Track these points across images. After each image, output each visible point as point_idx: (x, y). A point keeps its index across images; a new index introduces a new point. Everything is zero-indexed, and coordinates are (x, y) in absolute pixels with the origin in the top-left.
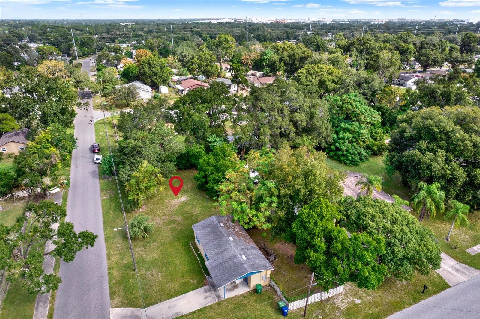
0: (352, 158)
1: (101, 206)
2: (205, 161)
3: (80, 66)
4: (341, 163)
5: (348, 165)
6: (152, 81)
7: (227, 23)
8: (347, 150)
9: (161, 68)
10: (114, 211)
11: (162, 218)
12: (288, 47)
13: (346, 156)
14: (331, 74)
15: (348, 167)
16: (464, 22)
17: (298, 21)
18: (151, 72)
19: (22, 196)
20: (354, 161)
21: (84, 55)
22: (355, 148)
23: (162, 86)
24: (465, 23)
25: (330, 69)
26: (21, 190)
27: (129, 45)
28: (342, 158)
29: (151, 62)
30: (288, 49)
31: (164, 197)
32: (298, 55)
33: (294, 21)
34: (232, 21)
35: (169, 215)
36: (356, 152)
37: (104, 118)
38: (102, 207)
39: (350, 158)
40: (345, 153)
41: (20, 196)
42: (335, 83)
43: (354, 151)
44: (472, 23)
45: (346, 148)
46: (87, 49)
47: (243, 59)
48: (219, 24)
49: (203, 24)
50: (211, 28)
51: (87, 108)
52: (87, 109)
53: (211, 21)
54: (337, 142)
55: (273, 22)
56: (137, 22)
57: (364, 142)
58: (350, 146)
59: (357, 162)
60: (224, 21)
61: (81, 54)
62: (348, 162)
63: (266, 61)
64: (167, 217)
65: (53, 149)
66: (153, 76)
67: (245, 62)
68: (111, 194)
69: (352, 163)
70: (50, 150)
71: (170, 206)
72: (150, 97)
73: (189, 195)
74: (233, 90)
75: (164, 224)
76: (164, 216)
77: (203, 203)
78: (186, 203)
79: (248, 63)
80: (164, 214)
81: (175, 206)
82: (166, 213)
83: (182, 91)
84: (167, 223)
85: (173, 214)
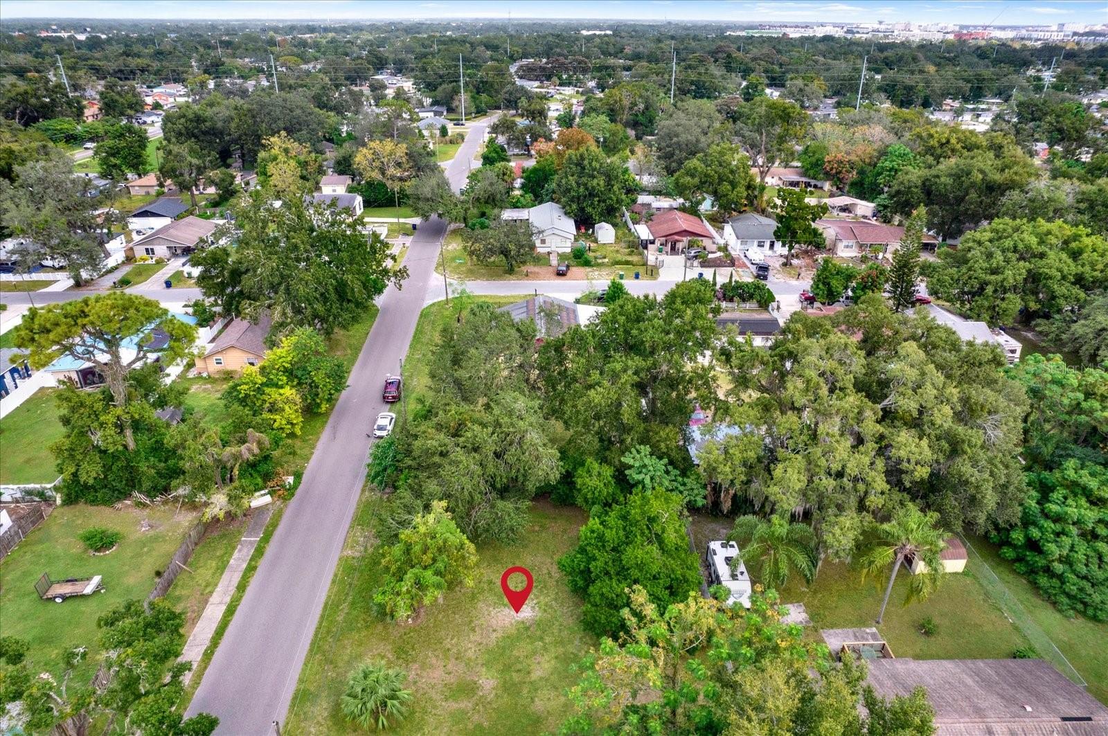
0: (1082, 590)
1: (331, 577)
4: (1038, 595)
5: (1060, 611)
6: (582, 210)
7: (827, 39)
8: (1067, 561)
10: (353, 604)
11: (450, 667)
12: (959, 140)
13: (1061, 578)
14: (1075, 255)
15: (1058, 616)
18: (582, 189)
20: (1085, 604)
21: (478, 112)
23: (602, 224)
25: (1076, 237)
27: (581, 90)
28: (1043, 581)
30: (959, 146)
31: (483, 590)
32: (980, 176)
34: (838, 33)
35: (469, 659)
37: (444, 298)
38: (334, 582)
39: (1072, 587)
40: (1058, 567)
42: (1082, 287)
43: (1094, 567)
45: (1065, 552)
46: (487, 98)
47: (829, 162)
48: (804, 40)
49: (763, 41)
50: (779, 52)
52: (401, 286)
53: (788, 30)
54: (1035, 524)
55: (951, 37)
56: (618, 29)
58: (1082, 548)
59: (1096, 608)
60: (820, 33)
61: (473, 109)
63: (889, 176)
64: (461, 668)
65: (288, 392)
66: (585, 197)
67: (832, 169)
68: (369, 545)
69: (1080, 606)
70: (282, 391)
71: (482, 629)
72: (569, 250)
73: (543, 603)
74: (778, 253)
75: (445, 689)
76: (457, 659)
77: (571, 642)
78: (527, 629)
79: (840, 172)
80: (459, 652)
81: (494, 631)
82: (466, 651)
83: (645, 245)
84: (454, 687)
85: (480, 661)
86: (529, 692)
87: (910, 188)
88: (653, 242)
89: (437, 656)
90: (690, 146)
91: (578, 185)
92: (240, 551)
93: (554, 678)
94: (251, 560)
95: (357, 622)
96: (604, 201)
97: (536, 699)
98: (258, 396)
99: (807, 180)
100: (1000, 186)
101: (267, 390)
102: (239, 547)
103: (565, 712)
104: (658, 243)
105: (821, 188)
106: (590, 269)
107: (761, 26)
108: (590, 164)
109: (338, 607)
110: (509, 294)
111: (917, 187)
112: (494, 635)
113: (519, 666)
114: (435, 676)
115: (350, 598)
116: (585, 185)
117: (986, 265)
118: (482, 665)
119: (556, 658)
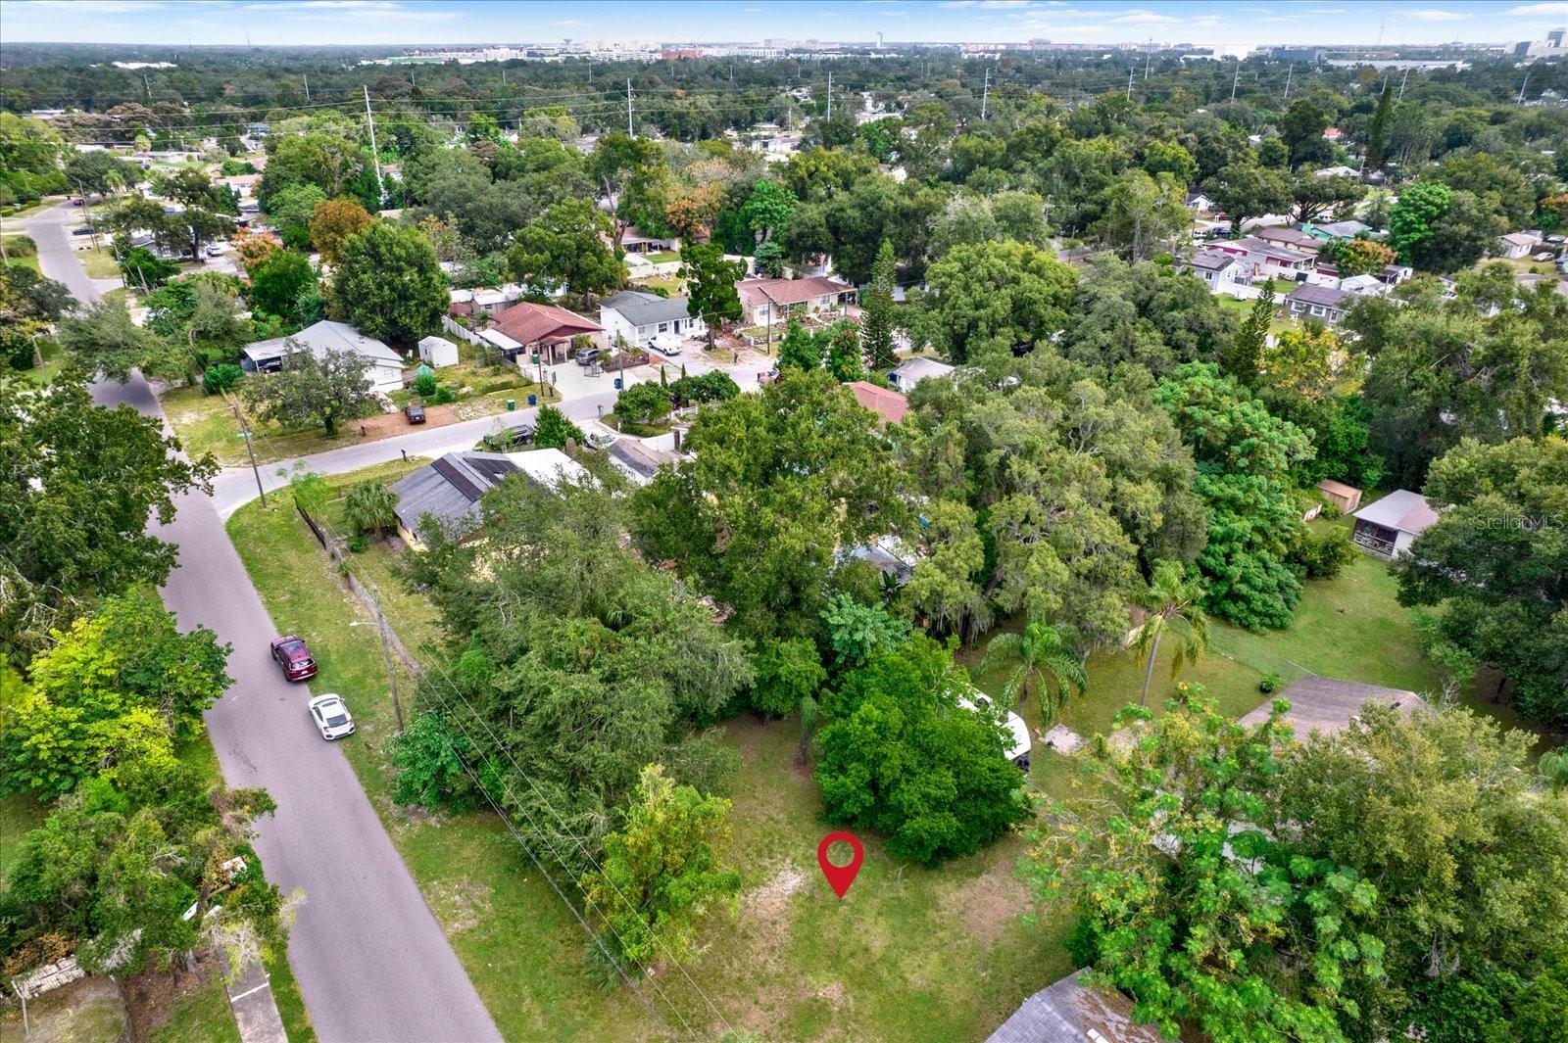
0: (1265, 603)
2: (865, 721)
3: (29, 251)
4: (1230, 625)
5: (1253, 632)
6: (393, 322)
7: (516, 64)
9: (421, 270)
10: (538, 996)
11: (763, 999)
13: (1247, 600)
15: (1255, 637)
16: (1211, 52)
17: (735, 51)
19: (56, 984)
20: (1270, 616)
21: (22, 200)
22: (1266, 567)
23: (430, 338)
24: (1217, 57)
26: (54, 962)
28: (1231, 608)
29: (383, 249)
33: (723, 53)
34: (523, 56)
35: (779, 976)
36: (1273, 582)
37: (253, 498)
39: (1258, 605)
40: (1243, 588)
41: (44, 989)
43: (1265, 577)
44: (1233, 58)
45: (1241, 572)
46: (31, 177)
47: (673, 213)
49: (434, 69)
51: (211, 482)
53: (451, 55)
55: (659, 56)
57: (1286, 541)
58: (1250, 562)
59: (1279, 617)
62: (1256, 620)
63: (764, 219)
64: (780, 993)
65: (142, 716)
66: (393, 302)
67: (679, 221)
68: (477, 901)
69: (1267, 621)
70: (125, 719)
71: (757, 930)
72: (400, 386)
73: (799, 858)
74: (689, 336)
75: (786, 1031)
76: (763, 984)
77: (878, 886)
78: (811, 898)
79: (690, 224)
80: (758, 976)
81: (774, 923)
82: (763, 968)
83: (512, 356)
84: (794, 1020)
85: (794, 971)
86: (889, 972)
87: (814, 227)
88: (521, 351)
89: (733, 996)
90: (496, 212)
91: (380, 287)
92: (248, 1021)
93: (901, 938)
94: (286, 1023)
95: (572, 1017)
96: (425, 304)
97: (907, 975)
98: (79, 744)
99: (648, 241)
100: (915, 211)
101: (94, 727)
102: (239, 1015)
103: (951, 970)
104: (529, 351)
105: (669, 248)
106: (453, 407)
107: (407, 50)
108: (390, 251)
109: (518, 1011)
110: (357, 467)
111: (821, 225)
112: (779, 929)
113: (847, 949)
114: (756, 1022)
115: (526, 990)
116: (390, 284)
117: (969, 300)
118: (802, 973)
119: (879, 914)
